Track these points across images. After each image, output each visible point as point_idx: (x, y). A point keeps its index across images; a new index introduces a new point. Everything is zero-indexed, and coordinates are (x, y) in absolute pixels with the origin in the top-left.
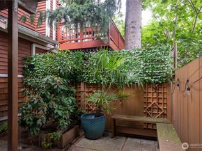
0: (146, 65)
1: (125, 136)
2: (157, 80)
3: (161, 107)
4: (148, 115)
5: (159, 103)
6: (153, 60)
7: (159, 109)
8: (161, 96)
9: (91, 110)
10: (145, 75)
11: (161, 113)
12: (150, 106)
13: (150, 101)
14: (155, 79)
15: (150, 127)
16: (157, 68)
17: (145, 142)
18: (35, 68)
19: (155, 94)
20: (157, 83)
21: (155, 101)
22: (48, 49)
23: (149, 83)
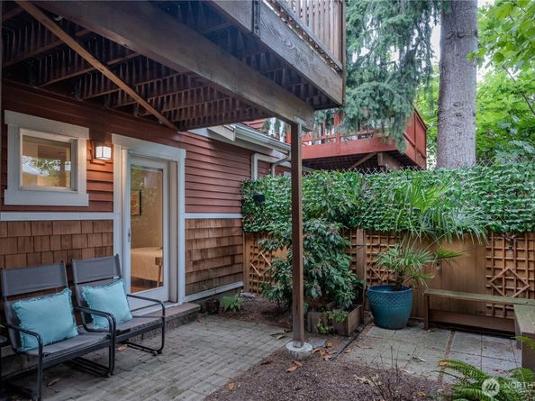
0: (490, 199)
1: (448, 329)
2: (513, 227)
3: (523, 278)
4: (495, 292)
5: (517, 271)
6: (504, 189)
7: (518, 281)
8: (522, 257)
9: (377, 280)
10: (489, 217)
11: (522, 289)
12: (500, 274)
13: (500, 265)
14: (510, 224)
15: (500, 315)
16: (514, 204)
17: (490, 339)
18: (267, 202)
19: (510, 253)
20: (515, 232)
21: (511, 266)
22: (274, 160)
23: (498, 232)
